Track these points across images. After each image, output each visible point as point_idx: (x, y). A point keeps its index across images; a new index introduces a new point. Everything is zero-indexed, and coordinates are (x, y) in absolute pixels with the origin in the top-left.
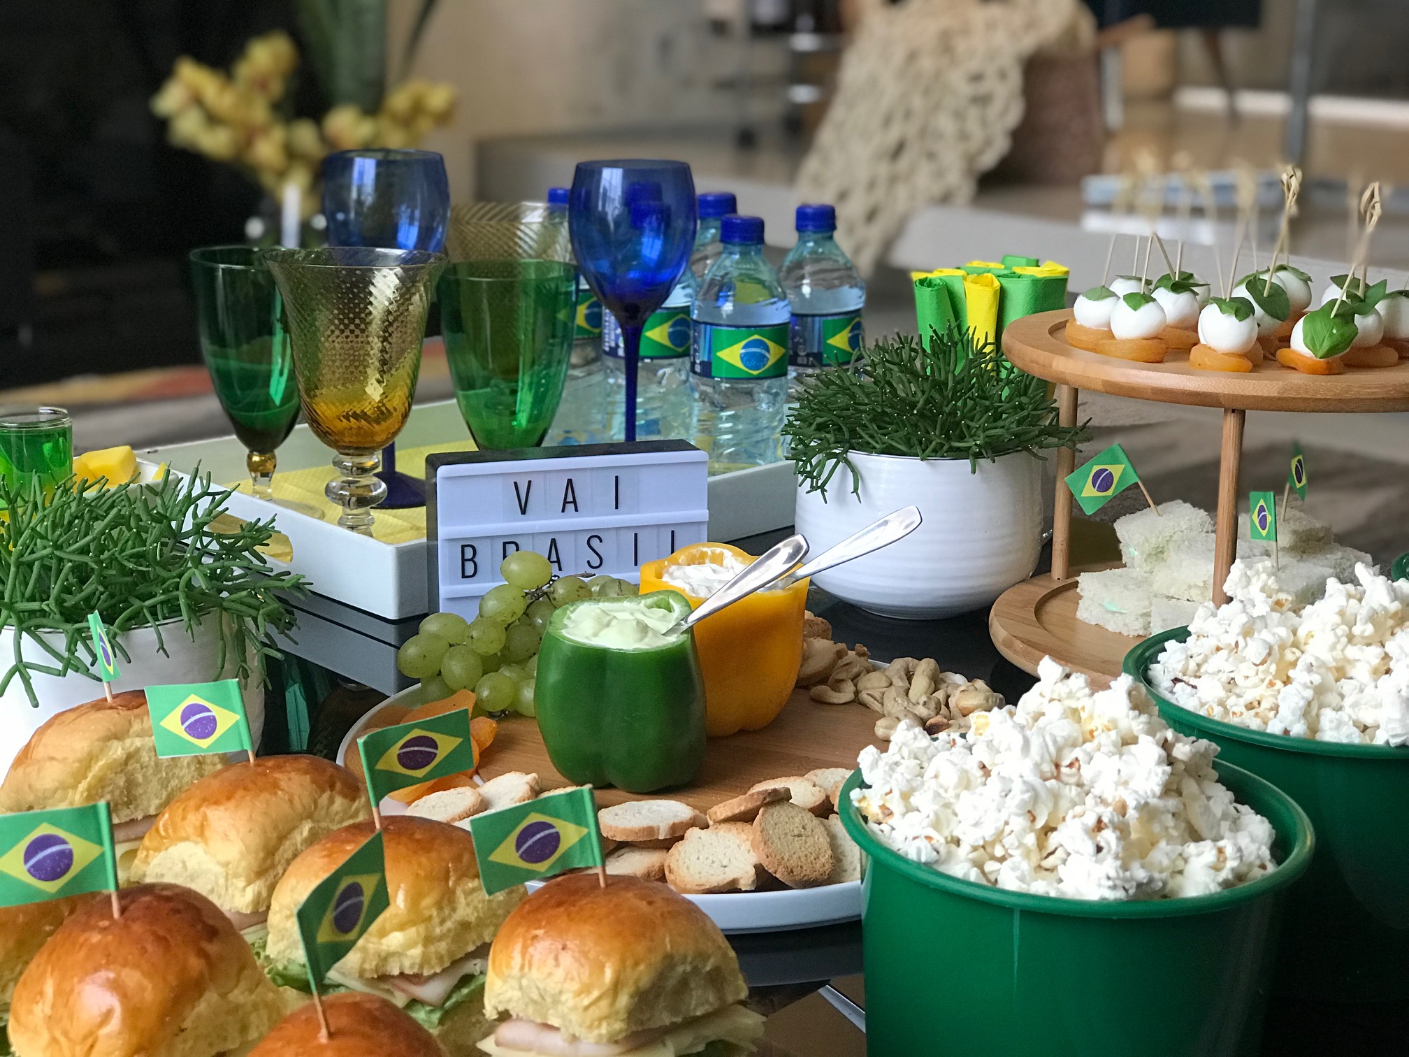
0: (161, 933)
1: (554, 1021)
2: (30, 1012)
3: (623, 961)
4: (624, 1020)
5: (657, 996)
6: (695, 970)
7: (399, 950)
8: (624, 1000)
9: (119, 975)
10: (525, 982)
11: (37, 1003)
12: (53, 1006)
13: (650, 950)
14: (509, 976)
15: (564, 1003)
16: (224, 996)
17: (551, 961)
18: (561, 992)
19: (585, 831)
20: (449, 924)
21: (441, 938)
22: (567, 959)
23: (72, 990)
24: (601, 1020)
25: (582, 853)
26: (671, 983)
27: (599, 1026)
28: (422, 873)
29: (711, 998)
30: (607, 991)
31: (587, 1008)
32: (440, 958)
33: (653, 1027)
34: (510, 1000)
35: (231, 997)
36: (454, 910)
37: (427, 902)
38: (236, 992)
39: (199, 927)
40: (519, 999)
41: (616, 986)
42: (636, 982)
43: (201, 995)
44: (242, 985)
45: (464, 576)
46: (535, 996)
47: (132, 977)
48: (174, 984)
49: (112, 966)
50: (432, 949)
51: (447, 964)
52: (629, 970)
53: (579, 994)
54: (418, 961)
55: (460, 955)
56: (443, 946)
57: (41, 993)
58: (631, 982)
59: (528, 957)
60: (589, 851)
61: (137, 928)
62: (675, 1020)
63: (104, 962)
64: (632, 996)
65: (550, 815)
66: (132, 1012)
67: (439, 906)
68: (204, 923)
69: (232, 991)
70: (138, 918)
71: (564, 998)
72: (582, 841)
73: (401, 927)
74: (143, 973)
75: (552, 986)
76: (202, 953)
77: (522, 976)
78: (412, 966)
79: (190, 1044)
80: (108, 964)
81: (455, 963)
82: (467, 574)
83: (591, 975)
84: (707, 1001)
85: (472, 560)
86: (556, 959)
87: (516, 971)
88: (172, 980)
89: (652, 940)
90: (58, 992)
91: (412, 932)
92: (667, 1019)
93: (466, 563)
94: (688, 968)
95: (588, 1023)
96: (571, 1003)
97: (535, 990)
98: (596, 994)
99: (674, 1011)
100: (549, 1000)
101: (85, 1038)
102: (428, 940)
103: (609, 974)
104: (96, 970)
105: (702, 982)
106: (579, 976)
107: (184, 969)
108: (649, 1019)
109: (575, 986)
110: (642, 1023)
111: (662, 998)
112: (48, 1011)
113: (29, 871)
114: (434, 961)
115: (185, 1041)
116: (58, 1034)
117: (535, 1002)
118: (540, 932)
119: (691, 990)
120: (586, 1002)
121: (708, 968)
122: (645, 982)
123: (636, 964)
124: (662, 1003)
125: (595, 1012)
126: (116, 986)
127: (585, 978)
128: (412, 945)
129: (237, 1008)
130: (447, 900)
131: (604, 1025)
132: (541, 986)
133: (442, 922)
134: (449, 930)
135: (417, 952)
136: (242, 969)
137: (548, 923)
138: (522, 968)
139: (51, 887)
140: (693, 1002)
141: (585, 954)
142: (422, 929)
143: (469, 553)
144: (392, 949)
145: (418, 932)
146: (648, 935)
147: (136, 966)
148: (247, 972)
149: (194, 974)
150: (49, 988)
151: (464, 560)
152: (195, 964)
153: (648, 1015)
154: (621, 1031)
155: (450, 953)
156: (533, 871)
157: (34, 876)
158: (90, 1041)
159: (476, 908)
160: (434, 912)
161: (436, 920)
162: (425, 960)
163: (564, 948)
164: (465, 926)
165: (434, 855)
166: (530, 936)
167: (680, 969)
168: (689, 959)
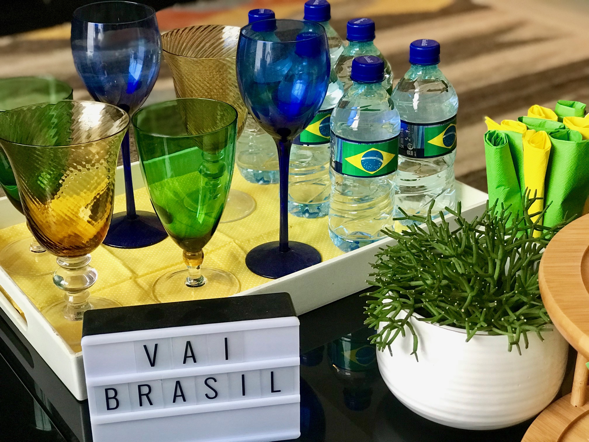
45: (108, 409)
82: (111, 407)
85: (114, 398)
93: (110, 401)
143: (111, 394)
151: (108, 399)
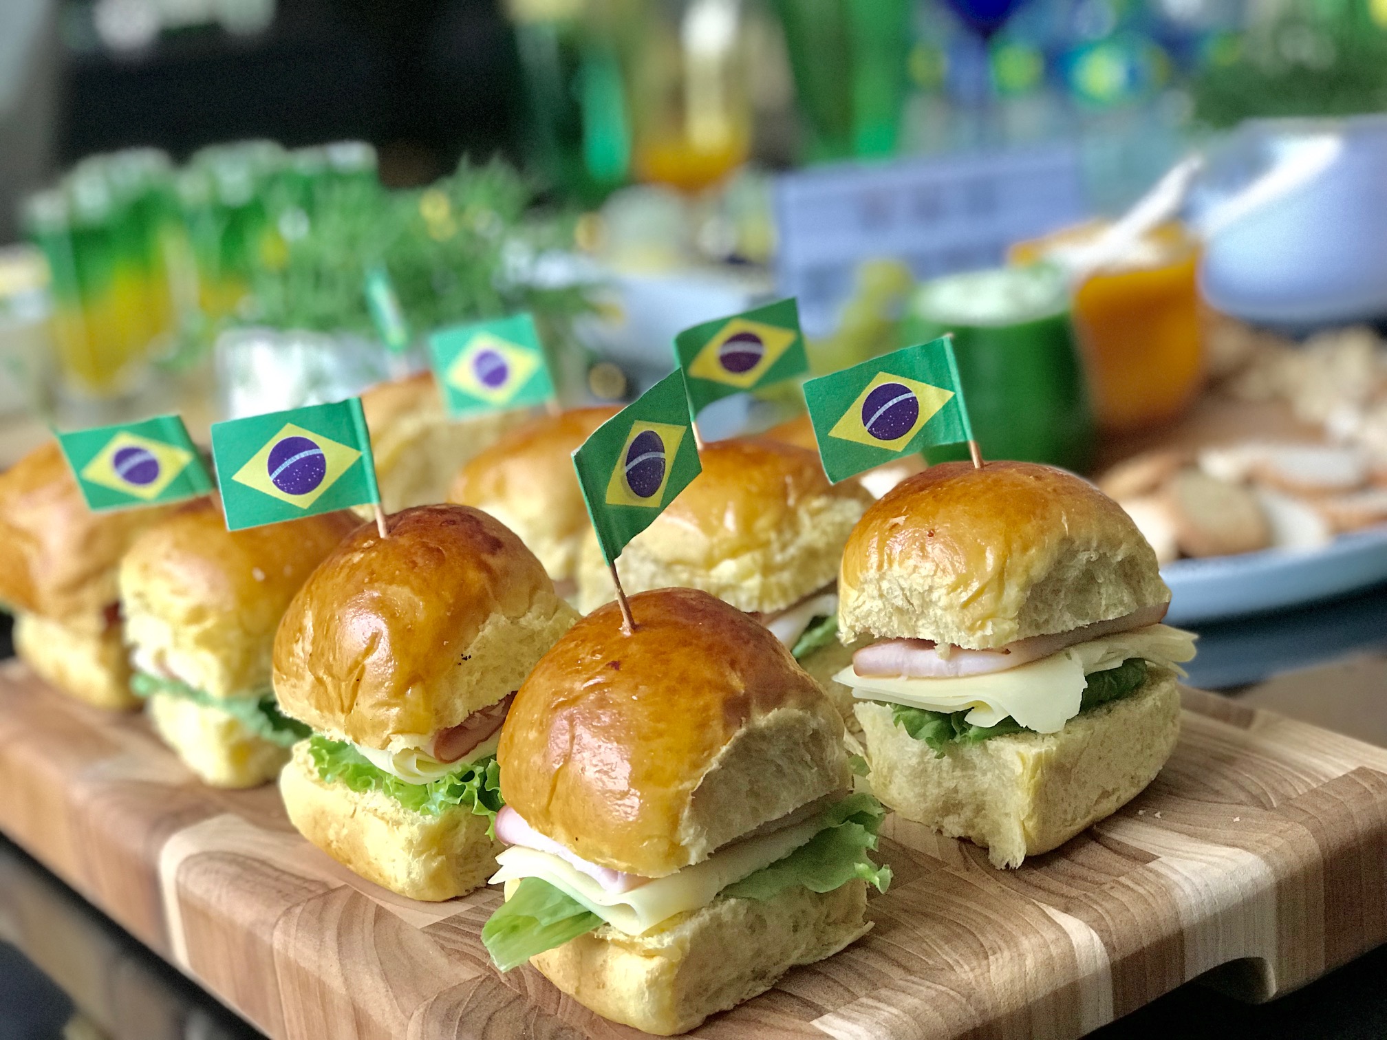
0: (432, 545)
1: (926, 634)
2: (291, 653)
3: (1008, 544)
4: (1014, 618)
5: (1056, 592)
6: (1103, 558)
7: (732, 582)
8: (1013, 593)
9: (384, 593)
10: (885, 585)
11: (297, 641)
12: (314, 643)
13: (1042, 531)
14: (866, 582)
15: (935, 603)
16: (514, 621)
17: (915, 553)
18: (931, 589)
19: (950, 394)
20: (792, 551)
21: (783, 567)
22: (935, 549)
23: (332, 617)
24: (985, 619)
25: (948, 425)
26: (1072, 574)
27: (982, 627)
28: (754, 489)
29: (1126, 599)
30: (991, 580)
31: (965, 605)
32: (784, 592)
33: (1052, 632)
34: (869, 614)
35: (523, 621)
36: (797, 533)
37: (763, 523)
38: (529, 616)
39: (479, 538)
40: (880, 610)
41: (1001, 575)
42: (1027, 570)
43: (486, 616)
44: (536, 609)
46: (900, 602)
47: (401, 595)
48: (451, 601)
49: (376, 585)
50: (773, 579)
51: (793, 599)
52: (1016, 555)
53: (953, 588)
54: (756, 593)
55: (808, 590)
56: (786, 577)
57: (301, 630)
58: (1020, 570)
59: (887, 550)
60: (957, 421)
61: (404, 541)
62: (1080, 623)
63: (367, 580)
64: (1023, 589)
65: (903, 375)
66: (402, 635)
67: (778, 527)
68: (484, 534)
69: (524, 615)
70: (406, 532)
71: (935, 596)
72: (946, 408)
73: (733, 554)
74: (413, 589)
75: (919, 583)
76: (484, 567)
77: (882, 577)
78: (749, 603)
79: (477, 675)
80: (371, 581)
81: (805, 600)
83: (967, 564)
84: (1121, 602)
86: (923, 548)
87: (872, 573)
88: (448, 595)
89: (1043, 518)
90: (319, 623)
91: (746, 559)
92: (1070, 622)
94: (1094, 557)
95: (968, 624)
96: (944, 601)
97: (898, 592)
98: (975, 585)
99: (1079, 613)
100: (916, 602)
101: (351, 671)
102: (767, 569)
103: (990, 560)
104: (360, 591)
105: (1113, 577)
106: (953, 565)
107: (462, 584)
108: (1047, 622)
109: (950, 579)
110: (1038, 626)
111: (1062, 595)
112: (309, 648)
113: (275, 483)
114: (776, 594)
115: (470, 673)
116: (321, 673)
117: (899, 610)
118: (900, 520)
119: (1100, 585)
120: (964, 597)
121: (1119, 558)
122: (1039, 570)
123: (1025, 549)
124: (1062, 600)
125: (977, 610)
126: (382, 607)
127: (962, 569)
128: (747, 575)
129: (532, 636)
130: (787, 521)
131: (990, 624)
132: (905, 585)
133: (784, 547)
134: (793, 558)
135: (754, 583)
136: (534, 589)
137: (911, 509)
138: (880, 567)
139: (303, 501)
140: (1104, 602)
141: (959, 539)
142: (758, 555)
144: (724, 581)
145: (754, 560)
146: (1038, 512)
147: (405, 582)
148: (541, 593)
149: (475, 590)
150: (309, 622)
152: (475, 578)
153: (1045, 617)
154: (1011, 633)
155: (796, 586)
156: (887, 451)
157: (282, 489)
158: (356, 673)
159: (824, 532)
160: (773, 535)
161: (775, 546)
162: (765, 594)
163: (931, 535)
164: (812, 554)
165: (767, 468)
166: (888, 526)
167: (1083, 557)
168: (1094, 544)
